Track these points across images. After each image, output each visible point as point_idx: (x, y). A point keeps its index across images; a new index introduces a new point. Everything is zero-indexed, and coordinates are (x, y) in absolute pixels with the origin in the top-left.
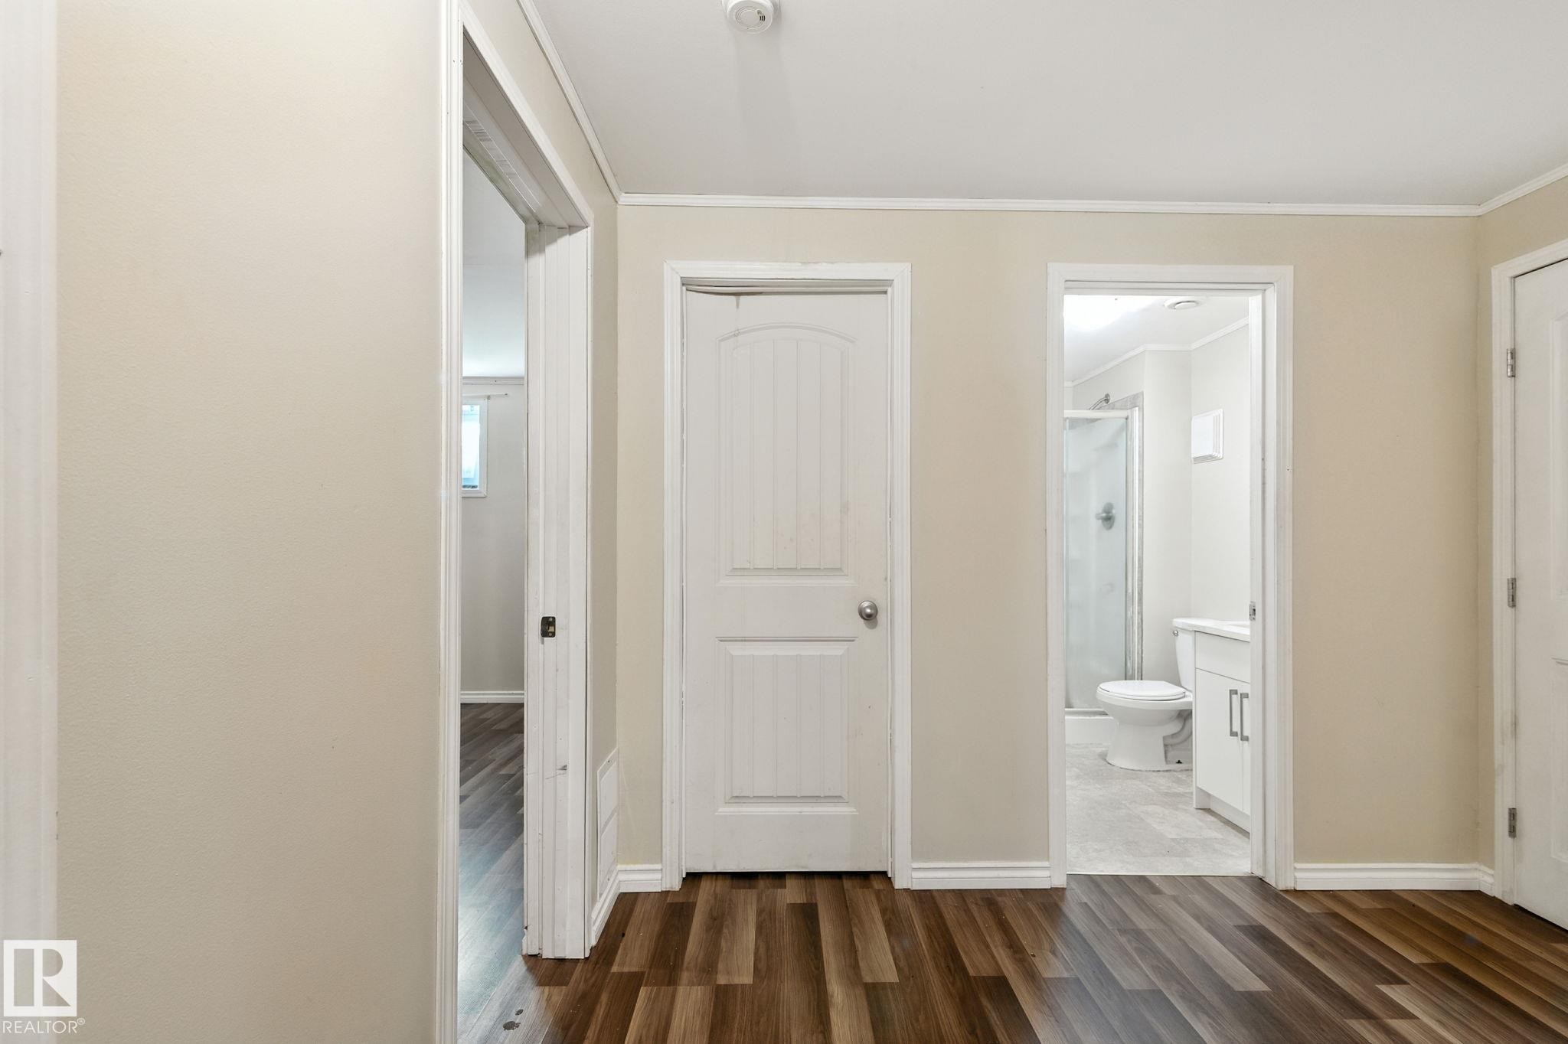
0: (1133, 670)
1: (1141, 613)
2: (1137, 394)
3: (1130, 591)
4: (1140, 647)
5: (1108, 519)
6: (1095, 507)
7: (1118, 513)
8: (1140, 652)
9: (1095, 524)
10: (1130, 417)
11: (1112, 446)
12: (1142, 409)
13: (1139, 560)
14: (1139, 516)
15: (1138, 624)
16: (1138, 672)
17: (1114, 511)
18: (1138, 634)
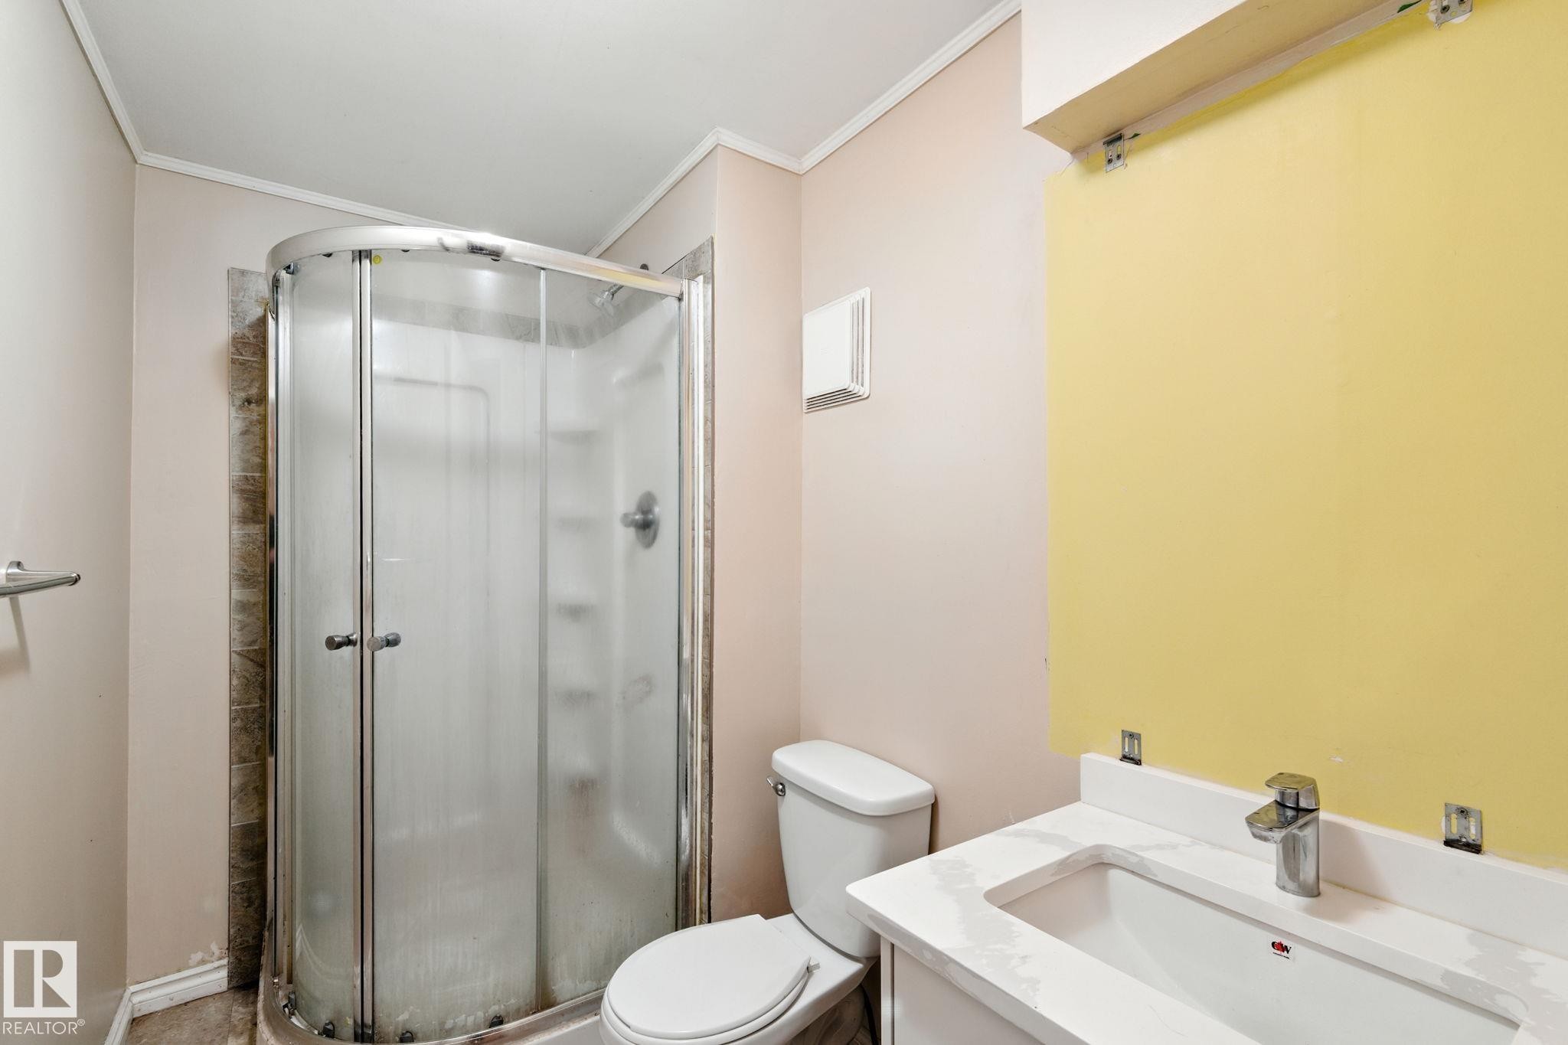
0: (693, 848)
1: (709, 739)
2: (700, 248)
3: (686, 655)
4: (706, 816)
5: (645, 525)
6: (623, 503)
7: (665, 513)
8: (706, 831)
9: (623, 537)
10: (685, 297)
11: (650, 371)
12: (710, 279)
13: (705, 620)
14: (705, 521)
15: (703, 762)
16: (702, 872)
17: (657, 510)
18: (703, 788)
